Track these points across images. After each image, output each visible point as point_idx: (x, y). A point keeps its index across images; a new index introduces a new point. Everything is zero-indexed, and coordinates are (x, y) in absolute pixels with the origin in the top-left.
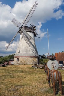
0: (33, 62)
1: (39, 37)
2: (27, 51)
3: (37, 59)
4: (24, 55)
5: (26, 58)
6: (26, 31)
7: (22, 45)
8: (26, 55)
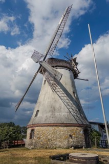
0: (71, 140)
1: (87, 80)
2: (53, 109)
3: (82, 132)
4: (46, 120)
5: (51, 129)
6: (53, 67)
7: (43, 96)
8: (52, 121)
